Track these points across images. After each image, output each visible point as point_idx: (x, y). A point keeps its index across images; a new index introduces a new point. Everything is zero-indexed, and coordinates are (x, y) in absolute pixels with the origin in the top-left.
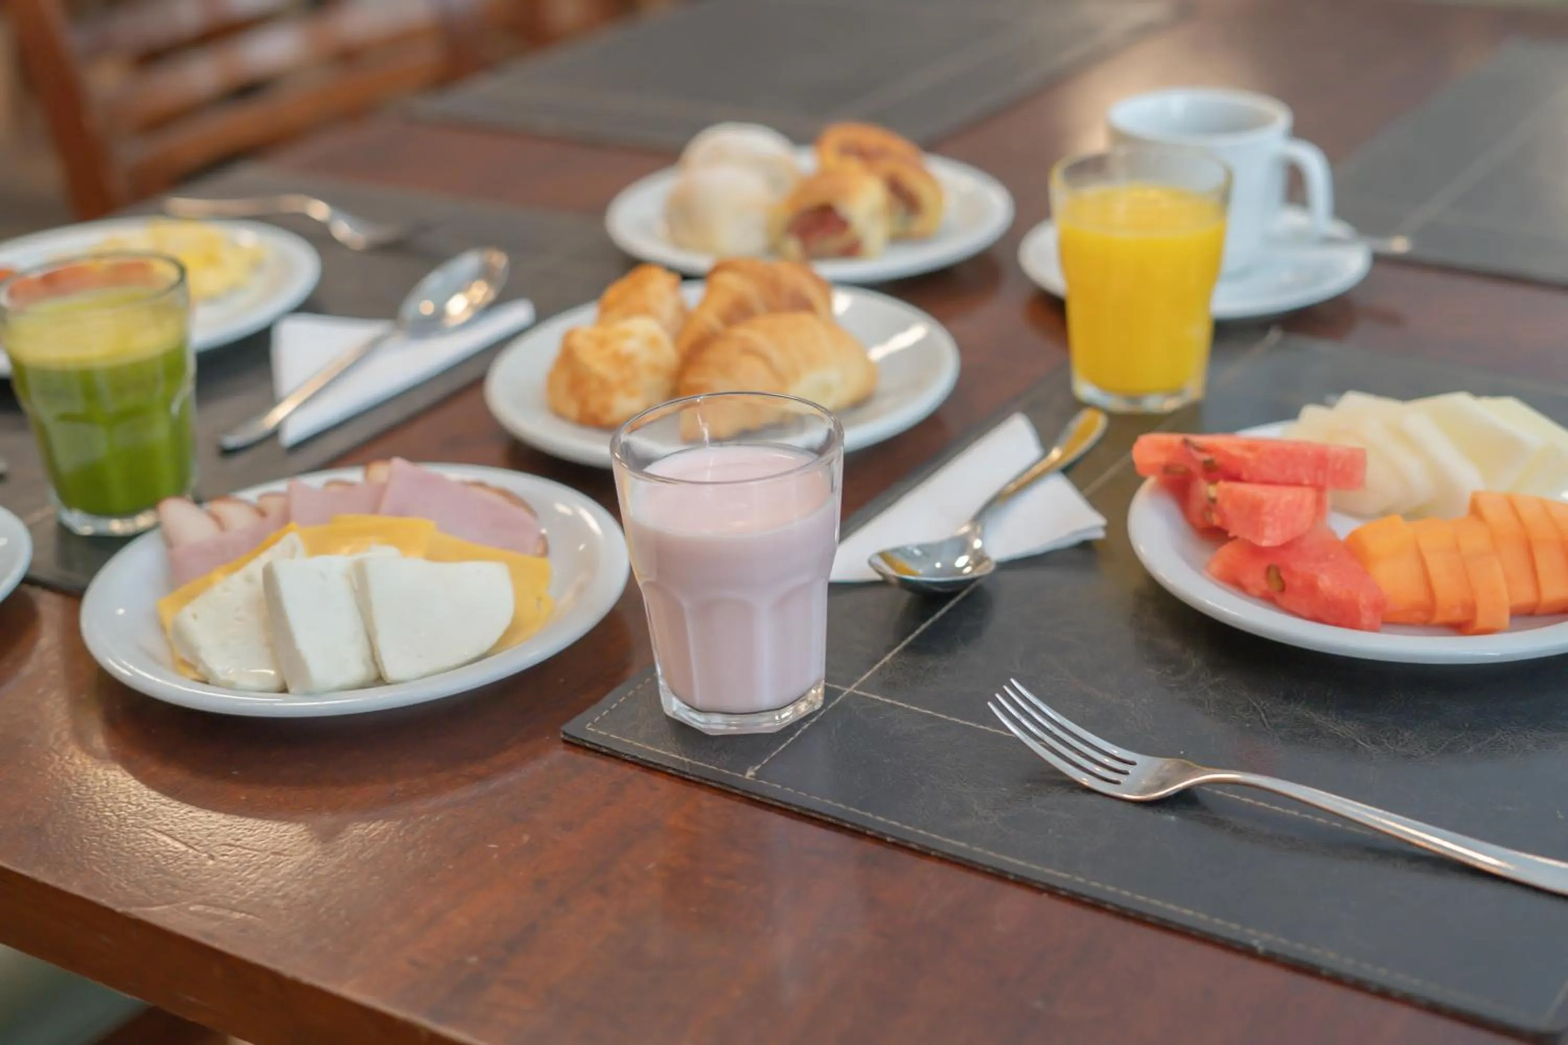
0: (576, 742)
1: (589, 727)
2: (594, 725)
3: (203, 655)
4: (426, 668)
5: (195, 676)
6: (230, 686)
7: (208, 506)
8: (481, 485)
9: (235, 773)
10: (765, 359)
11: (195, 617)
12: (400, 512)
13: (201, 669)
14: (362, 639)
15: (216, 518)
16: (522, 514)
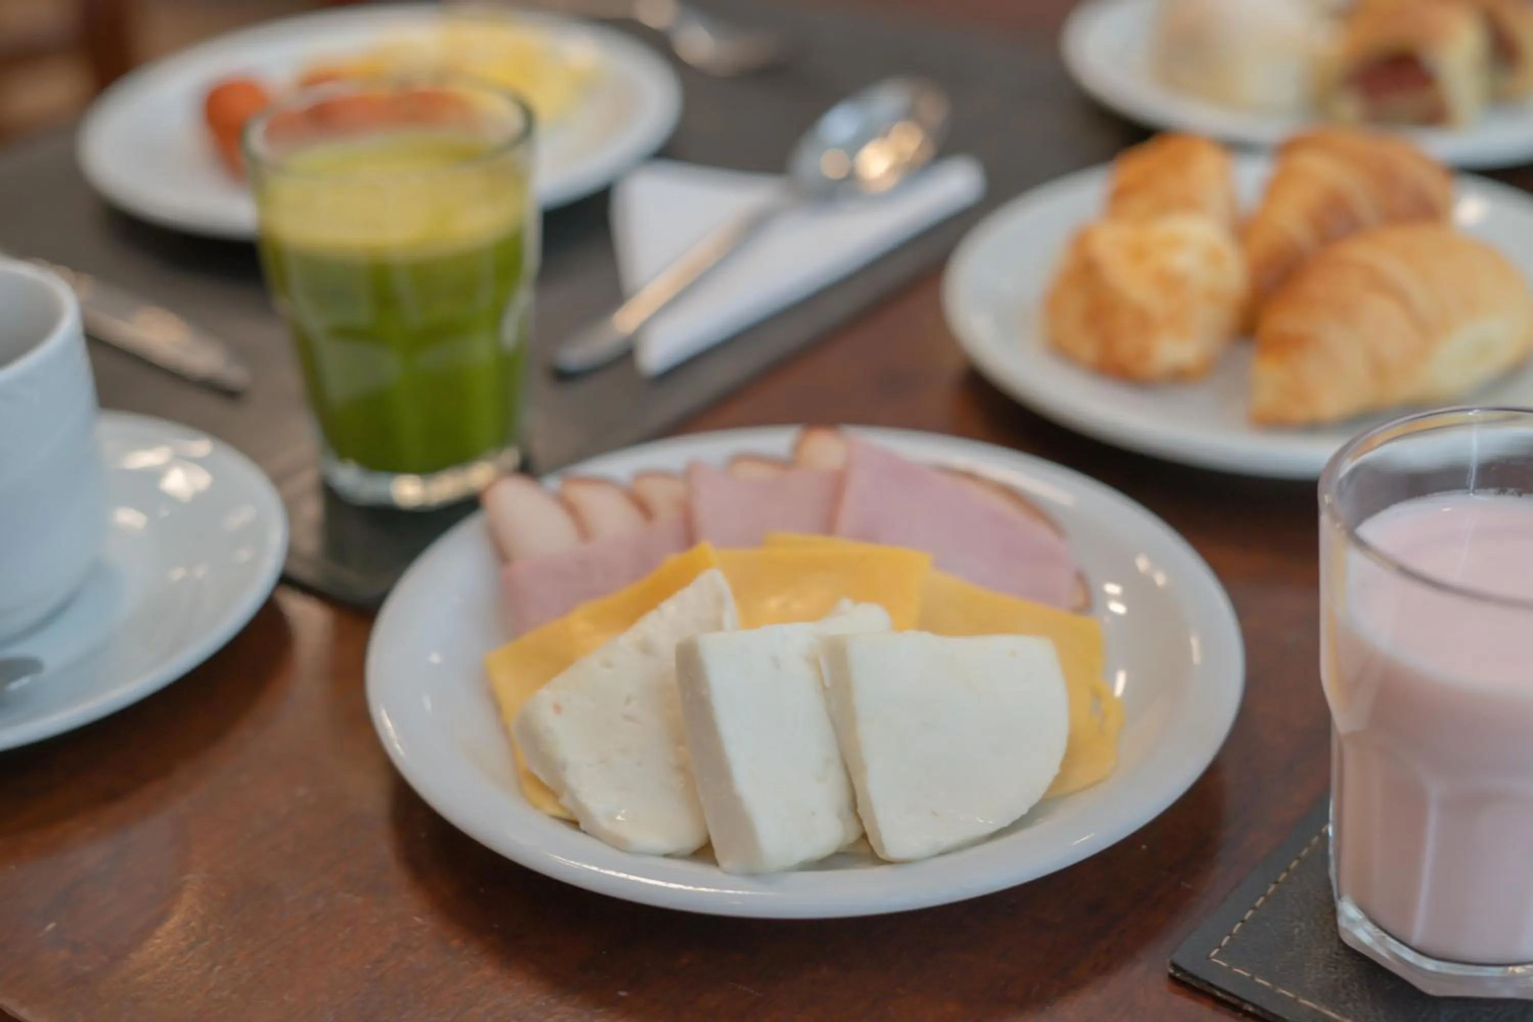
0: (1194, 983)
1: (1216, 957)
2: (1224, 953)
3: (571, 779)
4: (947, 840)
5: (557, 811)
6: (619, 844)
7: (553, 483)
8: (970, 476)
9: (623, 994)
10: (1402, 298)
11: (558, 709)
12: (867, 535)
13: (565, 800)
14: (835, 776)
15: (572, 509)
16: (1042, 533)
